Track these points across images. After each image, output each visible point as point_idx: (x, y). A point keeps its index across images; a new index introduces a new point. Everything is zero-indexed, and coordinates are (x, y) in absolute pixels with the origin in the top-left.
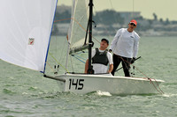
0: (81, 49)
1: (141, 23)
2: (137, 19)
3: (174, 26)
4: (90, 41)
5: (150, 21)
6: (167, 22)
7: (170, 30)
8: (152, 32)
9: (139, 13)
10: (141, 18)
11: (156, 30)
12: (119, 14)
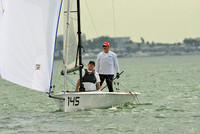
0: (72, 71)
1: (132, 46)
4: (80, 64)
5: (139, 45)
6: (153, 44)
7: (155, 51)
8: (140, 53)
10: (131, 42)
11: (144, 51)
12: (112, 39)
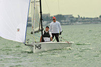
0: (37, 32)
1: (73, 19)
2: (71, 18)
3: (87, 20)
4: (42, 28)
5: (77, 18)
6: (84, 18)
7: (85, 21)
8: (78, 23)
9: (72, 15)
10: (73, 17)
11: (79, 22)
12: (63, 16)
